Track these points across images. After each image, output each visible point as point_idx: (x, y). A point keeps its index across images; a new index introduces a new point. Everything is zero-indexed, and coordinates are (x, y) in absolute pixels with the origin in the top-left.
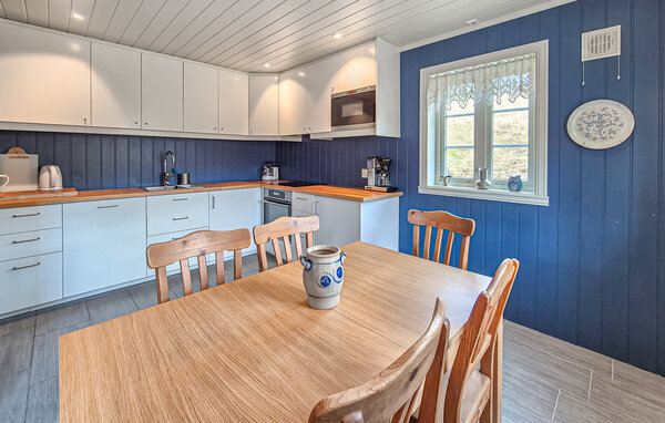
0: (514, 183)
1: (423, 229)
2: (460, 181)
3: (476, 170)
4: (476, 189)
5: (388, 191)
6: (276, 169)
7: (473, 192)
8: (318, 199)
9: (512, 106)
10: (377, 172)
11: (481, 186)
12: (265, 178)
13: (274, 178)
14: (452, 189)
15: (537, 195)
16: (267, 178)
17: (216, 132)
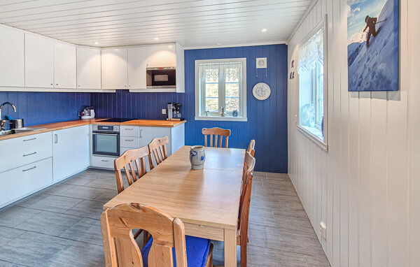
0: (235, 113)
1: (209, 136)
2: (213, 113)
3: (220, 108)
4: (220, 116)
5: (181, 120)
6: (92, 111)
7: (218, 118)
8: (142, 128)
9: (233, 81)
10: (173, 110)
11: (222, 115)
12: (83, 117)
13: (91, 117)
14: (210, 117)
15: (243, 118)
16: (86, 117)
17: (52, 86)
